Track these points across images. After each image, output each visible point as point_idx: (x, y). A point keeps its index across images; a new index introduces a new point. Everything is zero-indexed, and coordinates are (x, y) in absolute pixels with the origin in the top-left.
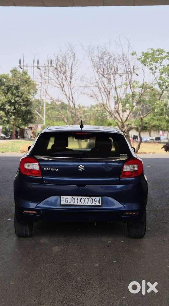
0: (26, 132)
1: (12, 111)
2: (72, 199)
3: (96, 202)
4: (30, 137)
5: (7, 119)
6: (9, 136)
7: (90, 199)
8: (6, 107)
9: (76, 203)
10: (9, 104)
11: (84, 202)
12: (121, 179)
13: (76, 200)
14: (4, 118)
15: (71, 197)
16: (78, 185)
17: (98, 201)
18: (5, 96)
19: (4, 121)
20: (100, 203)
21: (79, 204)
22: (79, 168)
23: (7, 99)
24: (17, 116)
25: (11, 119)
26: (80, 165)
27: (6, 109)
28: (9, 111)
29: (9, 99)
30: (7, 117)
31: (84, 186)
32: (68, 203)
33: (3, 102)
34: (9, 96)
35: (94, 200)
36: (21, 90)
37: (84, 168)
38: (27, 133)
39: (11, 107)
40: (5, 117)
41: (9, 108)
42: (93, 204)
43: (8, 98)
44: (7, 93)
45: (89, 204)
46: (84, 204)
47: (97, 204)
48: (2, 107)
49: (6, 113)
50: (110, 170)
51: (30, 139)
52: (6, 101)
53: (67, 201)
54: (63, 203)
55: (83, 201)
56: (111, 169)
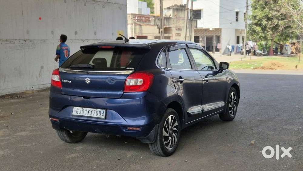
0: (285, 48)
1: (268, 26)
2: (82, 110)
3: (100, 114)
4: (289, 53)
5: (263, 35)
6: (266, 53)
7: (96, 111)
8: (262, 23)
9: (84, 115)
10: (266, 19)
11: (91, 114)
12: (124, 93)
13: (85, 111)
14: (260, 34)
15: (81, 108)
16: (84, 97)
17: (102, 113)
18: (262, 11)
19: (260, 37)
20: (103, 116)
21: (87, 115)
22: (86, 81)
23: (264, 14)
24: (274, 31)
25: (268, 35)
26: (86, 78)
27: (263, 24)
28: (266, 26)
29: (266, 14)
30: (264, 33)
31: (89, 98)
32: (78, 114)
33: (259, 17)
34: (266, 10)
35: (99, 113)
36: (279, 4)
37: (90, 81)
38: (287, 49)
39: (268, 23)
40: (262, 33)
41: (266, 23)
42: (98, 116)
43: (266, 12)
44: (264, 8)
45: (95, 116)
46: (91, 116)
47: (101, 117)
48: (259, 23)
49: (262, 29)
50: (113, 84)
51: (290, 55)
52: (264, 16)
53: (78, 111)
54: (74, 113)
55: (90, 112)
56: (114, 82)
